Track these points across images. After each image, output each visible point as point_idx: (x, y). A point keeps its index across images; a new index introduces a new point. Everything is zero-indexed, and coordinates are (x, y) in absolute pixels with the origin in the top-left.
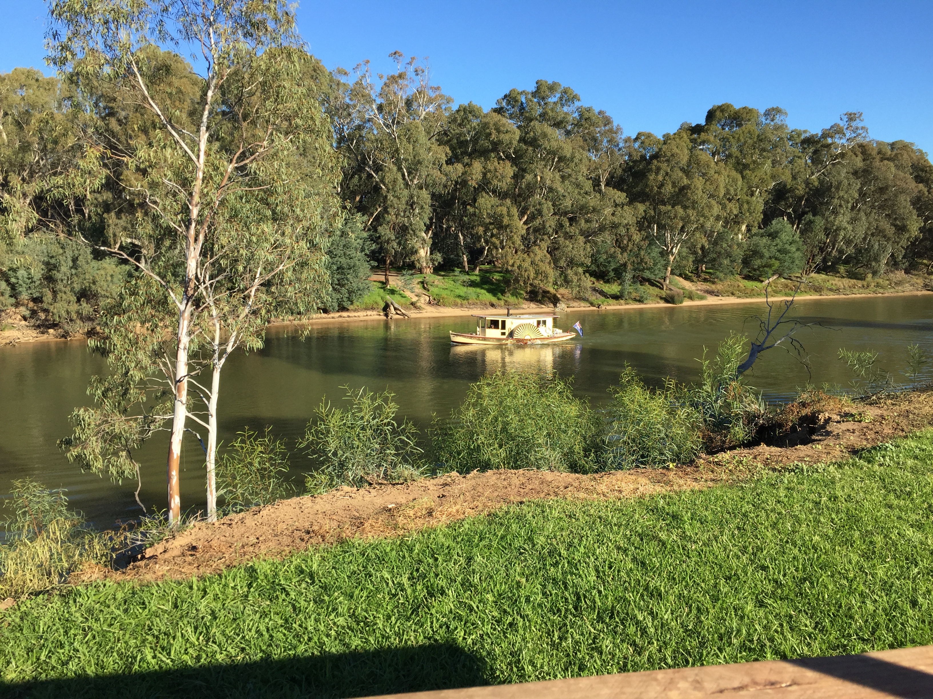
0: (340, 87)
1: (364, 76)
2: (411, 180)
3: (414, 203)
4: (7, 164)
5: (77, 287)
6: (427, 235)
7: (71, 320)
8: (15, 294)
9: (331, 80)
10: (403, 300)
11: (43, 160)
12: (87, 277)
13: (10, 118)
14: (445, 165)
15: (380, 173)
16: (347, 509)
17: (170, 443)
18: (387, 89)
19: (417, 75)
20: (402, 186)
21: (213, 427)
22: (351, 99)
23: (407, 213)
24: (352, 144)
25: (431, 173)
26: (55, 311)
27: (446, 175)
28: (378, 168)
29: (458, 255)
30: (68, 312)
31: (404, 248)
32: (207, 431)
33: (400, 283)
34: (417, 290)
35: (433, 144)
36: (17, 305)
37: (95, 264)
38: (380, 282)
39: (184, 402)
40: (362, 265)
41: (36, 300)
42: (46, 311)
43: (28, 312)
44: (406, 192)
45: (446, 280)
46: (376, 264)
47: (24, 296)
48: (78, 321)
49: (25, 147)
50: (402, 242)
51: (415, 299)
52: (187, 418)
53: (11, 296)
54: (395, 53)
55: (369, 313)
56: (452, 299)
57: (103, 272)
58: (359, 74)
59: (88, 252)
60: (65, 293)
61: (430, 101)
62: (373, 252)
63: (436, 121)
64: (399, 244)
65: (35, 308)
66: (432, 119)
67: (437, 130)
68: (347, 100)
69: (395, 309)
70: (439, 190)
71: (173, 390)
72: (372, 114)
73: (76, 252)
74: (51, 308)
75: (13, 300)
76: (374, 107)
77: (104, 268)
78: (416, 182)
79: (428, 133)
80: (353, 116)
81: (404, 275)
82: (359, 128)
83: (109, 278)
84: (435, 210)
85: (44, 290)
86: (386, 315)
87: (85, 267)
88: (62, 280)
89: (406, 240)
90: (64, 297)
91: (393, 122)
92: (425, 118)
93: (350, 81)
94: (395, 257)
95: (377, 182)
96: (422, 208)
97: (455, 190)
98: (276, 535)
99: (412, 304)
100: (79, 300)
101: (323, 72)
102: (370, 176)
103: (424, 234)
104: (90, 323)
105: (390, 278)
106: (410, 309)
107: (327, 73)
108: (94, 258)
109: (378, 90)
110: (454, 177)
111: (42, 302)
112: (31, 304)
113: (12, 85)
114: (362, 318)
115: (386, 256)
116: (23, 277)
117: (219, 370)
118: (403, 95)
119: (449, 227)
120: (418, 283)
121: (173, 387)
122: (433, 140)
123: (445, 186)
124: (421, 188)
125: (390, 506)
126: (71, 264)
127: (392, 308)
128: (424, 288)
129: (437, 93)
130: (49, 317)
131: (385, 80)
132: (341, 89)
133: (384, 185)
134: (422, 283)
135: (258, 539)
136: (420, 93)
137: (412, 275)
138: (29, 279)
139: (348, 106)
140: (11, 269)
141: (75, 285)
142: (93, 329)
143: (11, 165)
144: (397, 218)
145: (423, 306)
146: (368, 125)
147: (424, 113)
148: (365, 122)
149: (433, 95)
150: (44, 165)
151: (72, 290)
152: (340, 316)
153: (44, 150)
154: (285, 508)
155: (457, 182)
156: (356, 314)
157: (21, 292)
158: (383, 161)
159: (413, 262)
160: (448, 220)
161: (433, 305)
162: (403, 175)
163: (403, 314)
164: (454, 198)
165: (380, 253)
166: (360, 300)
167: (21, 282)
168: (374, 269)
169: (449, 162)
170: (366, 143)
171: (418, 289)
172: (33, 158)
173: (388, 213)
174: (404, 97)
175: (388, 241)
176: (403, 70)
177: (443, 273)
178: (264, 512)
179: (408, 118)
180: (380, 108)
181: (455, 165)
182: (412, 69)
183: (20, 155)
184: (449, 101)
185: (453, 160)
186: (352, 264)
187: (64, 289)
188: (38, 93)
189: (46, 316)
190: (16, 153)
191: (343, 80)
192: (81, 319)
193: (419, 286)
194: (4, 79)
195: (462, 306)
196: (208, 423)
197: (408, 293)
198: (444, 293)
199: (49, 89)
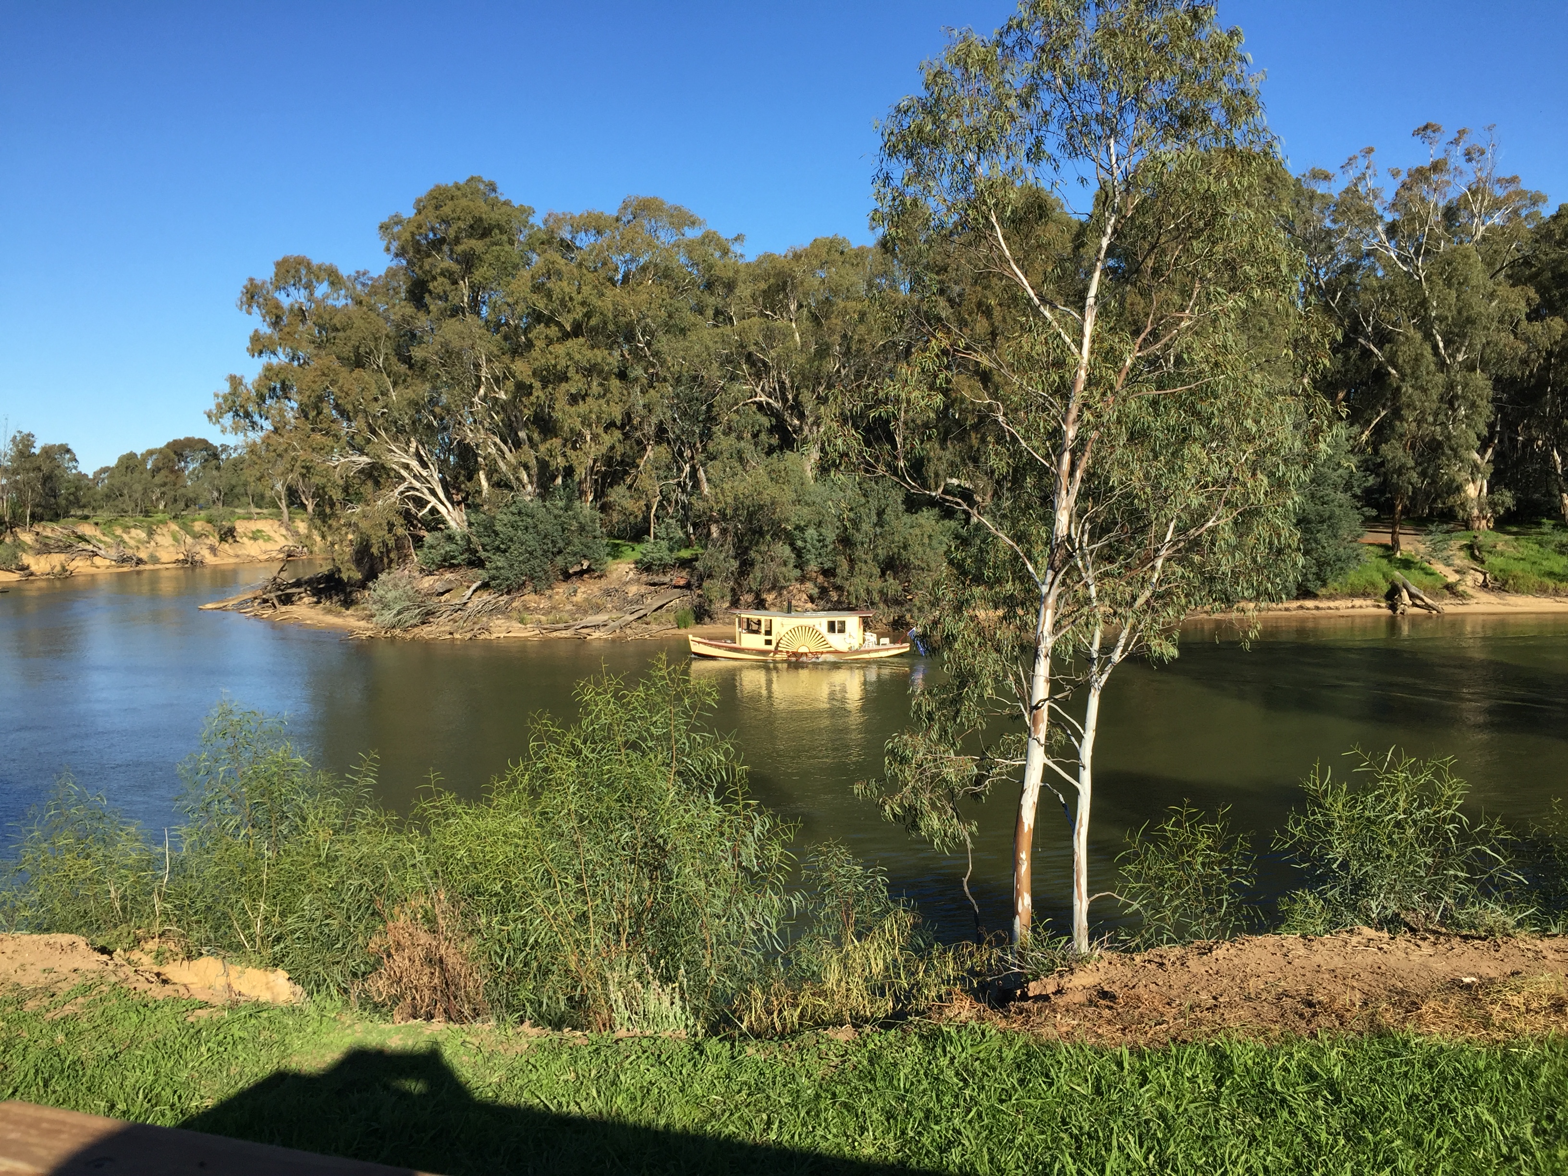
0: (1315, 202)
1: (1363, 177)
2: (1453, 356)
3: (1456, 397)
4: (799, 377)
5: (882, 553)
6: (1482, 458)
7: (872, 603)
8: (800, 565)
9: (1299, 192)
10: (1427, 580)
11: (844, 368)
12: (896, 539)
13: (805, 311)
14: (1524, 323)
15: (1387, 346)
16: (1377, 971)
17: (1019, 807)
18: (1406, 194)
19: (1470, 160)
20: (1432, 367)
21: (1085, 786)
22: (1334, 221)
23: (1441, 417)
24: (1333, 299)
25: (1495, 337)
26: (852, 589)
27: (1527, 340)
28: (1383, 338)
29: (1549, 494)
30: (868, 592)
31: (1433, 482)
32: (1076, 792)
33: (1422, 548)
34: (1457, 562)
35: (1499, 284)
36: (802, 579)
37: (906, 518)
38: (1381, 545)
39: (1043, 741)
40: (1346, 515)
41: (828, 573)
42: (839, 589)
43: (817, 590)
44: (1440, 378)
45: (1523, 543)
46: (1374, 513)
47: (813, 567)
48: (881, 605)
49: (823, 352)
50: (1430, 471)
51: (1453, 578)
52: (1046, 768)
53: (796, 567)
54: (1426, 128)
55: (1358, 602)
56: (1534, 579)
57: (917, 531)
58: (1352, 174)
59: (899, 501)
60: (866, 562)
61: (1496, 205)
62: (1368, 491)
63: (1510, 241)
64: (1423, 474)
65: (826, 584)
66: (1497, 239)
67: (1509, 258)
68: (1328, 223)
69: (1412, 596)
70: (1512, 369)
71: (1027, 719)
72: (1375, 241)
73: (883, 501)
74: (846, 585)
75: (797, 573)
76: (1380, 228)
77: (920, 526)
78: (1460, 358)
79: (1490, 265)
80: (1337, 249)
81: (1431, 533)
82: (1349, 269)
83: (926, 541)
84: (1499, 409)
85: (838, 558)
86: (1393, 607)
87: (895, 523)
88: (862, 544)
89: (1439, 467)
90: (864, 568)
91: (1417, 253)
92: (1484, 238)
93: (1334, 189)
94: (1412, 499)
95: (1380, 364)
96: (1473, 405)
97: (1546, 368)
98: (1248, 998)
99: (1449, 587)
100: (883, 574)
101: (1284, 181)
102: (1366, 354)
103: (1476, 456)
104: (897, 609)
105: (1402, 538)
106: (1443, 597)
107: (1291, 181)
108: (907, 511)
109: (1389, 196)
110: (1545, 342)
111: (834, 575)
112: (821, 579)
113: (810, 264)
114: (1343, 612)
115: (1393, 499)
116: (812, 538)
117: (1098, 693)
118: (1438, 201)
119: (1531, 441)
120: (1461, 548)
121: (1026, 715)
122: (1501, 277)
123: (1525, 362)
124: (1472, 369)
125: (1467, 980)
126: (874, 518)
127: (1405, 594)
128: (1473, 557)
129: (1512, 188)
130: (844, 598)
131: (1403, 177)
132: (1317, 205)
133: (1395, 368)
134: (1470, 547)
135: (1215, 998)
136: (1474, 193)
137: (1448, 532)
138: (819, 541)
139: (1329, 233)
140: (798, 527)
141: (880, 551)
142: (900, 617)
143: (804, 378)
144: (1419, 427)
145: (1470, 591)
146: (1366, 263)
147: (1482, 228)
148: (1361, 258)
149: (1500, 192)
150: (847, 376)
151: (875, 557)
152: (1301, 607)
153: (847, 353)
154: (1256, 951)
155: (1550, 354)
156: (1332, 604)
157: (808, 560)
158: (1394, 325)
159: (1451, 509)
160: (1528, 427)
161: (1493, 590)
162: (1435, 347)
163: (1428, 607)
164: (1542, 383)
165: (1382, 492)
166: (1340, 579)
167: (809, 546)
168: (1370, 523)
169: (1534, 315)
170: (1362, 296)
171: (1461, 559)
172: (832, 365)
173: (1402, 419)
174: (1441, 205)
175: (1400, 471)
176: (1442, 156)
177: (1515, 529)
178: (1220, 953)
179: (1449, 241)
180: (1392, 230)
181: (1548, 319)
182: (1459, 151)
183: (816, 363)
184: (1536, 199)
185: (1544, 311)
186: (1327, 514)
187: (864, 556)
188: (843, 272)
189: (840, 596)
190: (810, 361)
191: (1321, 188)
192: (886, 601)
193: (1462, 554)
194: (801, 256)
195: (1556, 593)
196: (1077, 779)
197: (1439, 567)
198: (1517, 568)
199: (857, 265)
